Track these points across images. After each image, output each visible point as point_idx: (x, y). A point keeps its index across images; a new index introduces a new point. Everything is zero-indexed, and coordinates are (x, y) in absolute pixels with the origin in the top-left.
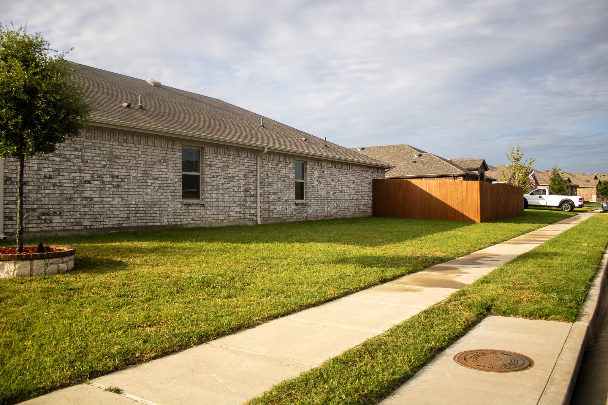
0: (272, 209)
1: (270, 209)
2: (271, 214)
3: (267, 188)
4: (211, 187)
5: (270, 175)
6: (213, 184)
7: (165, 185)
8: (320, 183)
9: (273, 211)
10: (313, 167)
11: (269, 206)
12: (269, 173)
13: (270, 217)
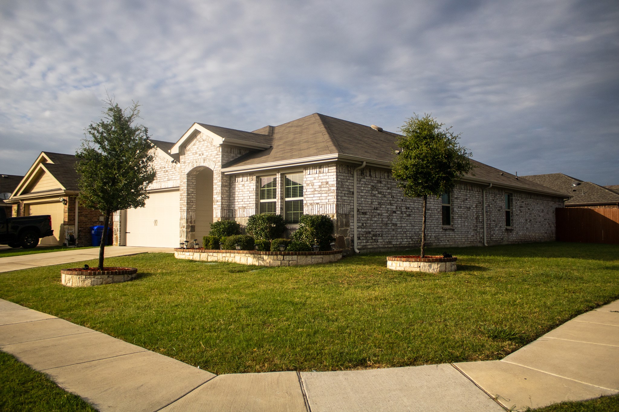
0: (493, 234)
1: (491, 234)
2: (492, 238)
3: (489, 216)
4: (457, 216)
5: (491, 206)
6: (459, 213)
7: (433, 214)
8: (521, 212)
9: (493, 235)
10: (517, 198)
11: (491, 231)
12: (490, 204)
13: (491, 240)
